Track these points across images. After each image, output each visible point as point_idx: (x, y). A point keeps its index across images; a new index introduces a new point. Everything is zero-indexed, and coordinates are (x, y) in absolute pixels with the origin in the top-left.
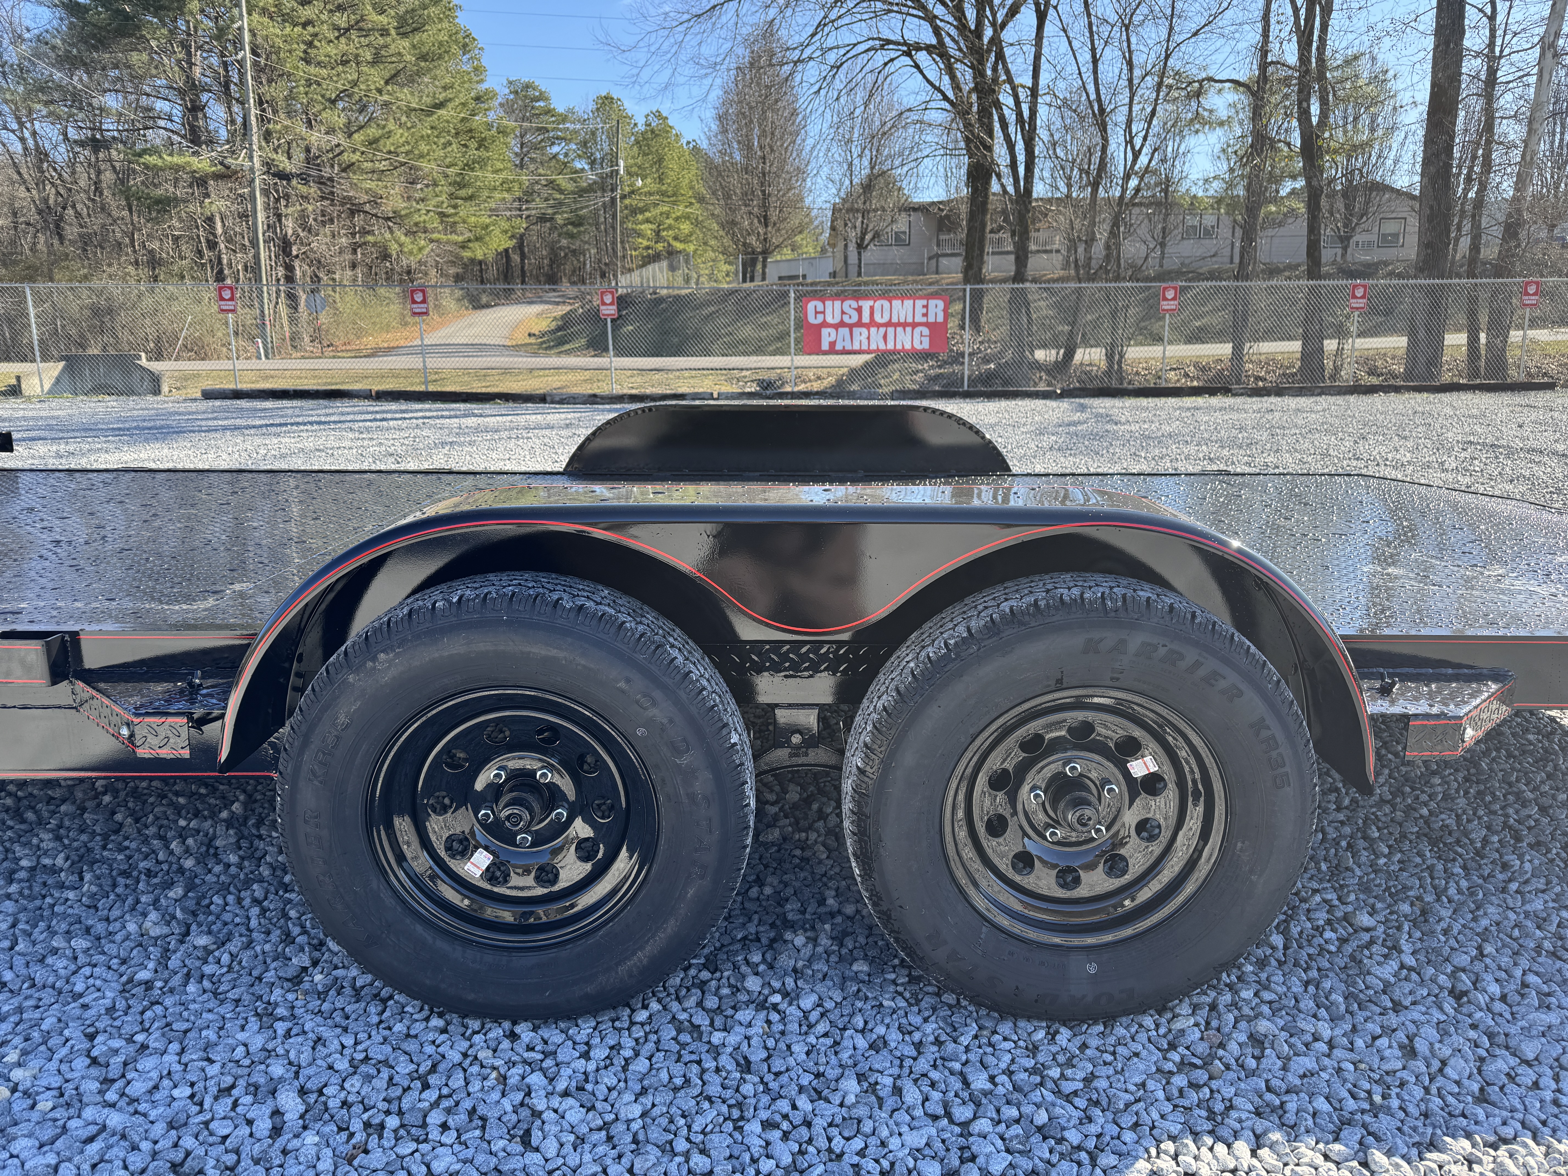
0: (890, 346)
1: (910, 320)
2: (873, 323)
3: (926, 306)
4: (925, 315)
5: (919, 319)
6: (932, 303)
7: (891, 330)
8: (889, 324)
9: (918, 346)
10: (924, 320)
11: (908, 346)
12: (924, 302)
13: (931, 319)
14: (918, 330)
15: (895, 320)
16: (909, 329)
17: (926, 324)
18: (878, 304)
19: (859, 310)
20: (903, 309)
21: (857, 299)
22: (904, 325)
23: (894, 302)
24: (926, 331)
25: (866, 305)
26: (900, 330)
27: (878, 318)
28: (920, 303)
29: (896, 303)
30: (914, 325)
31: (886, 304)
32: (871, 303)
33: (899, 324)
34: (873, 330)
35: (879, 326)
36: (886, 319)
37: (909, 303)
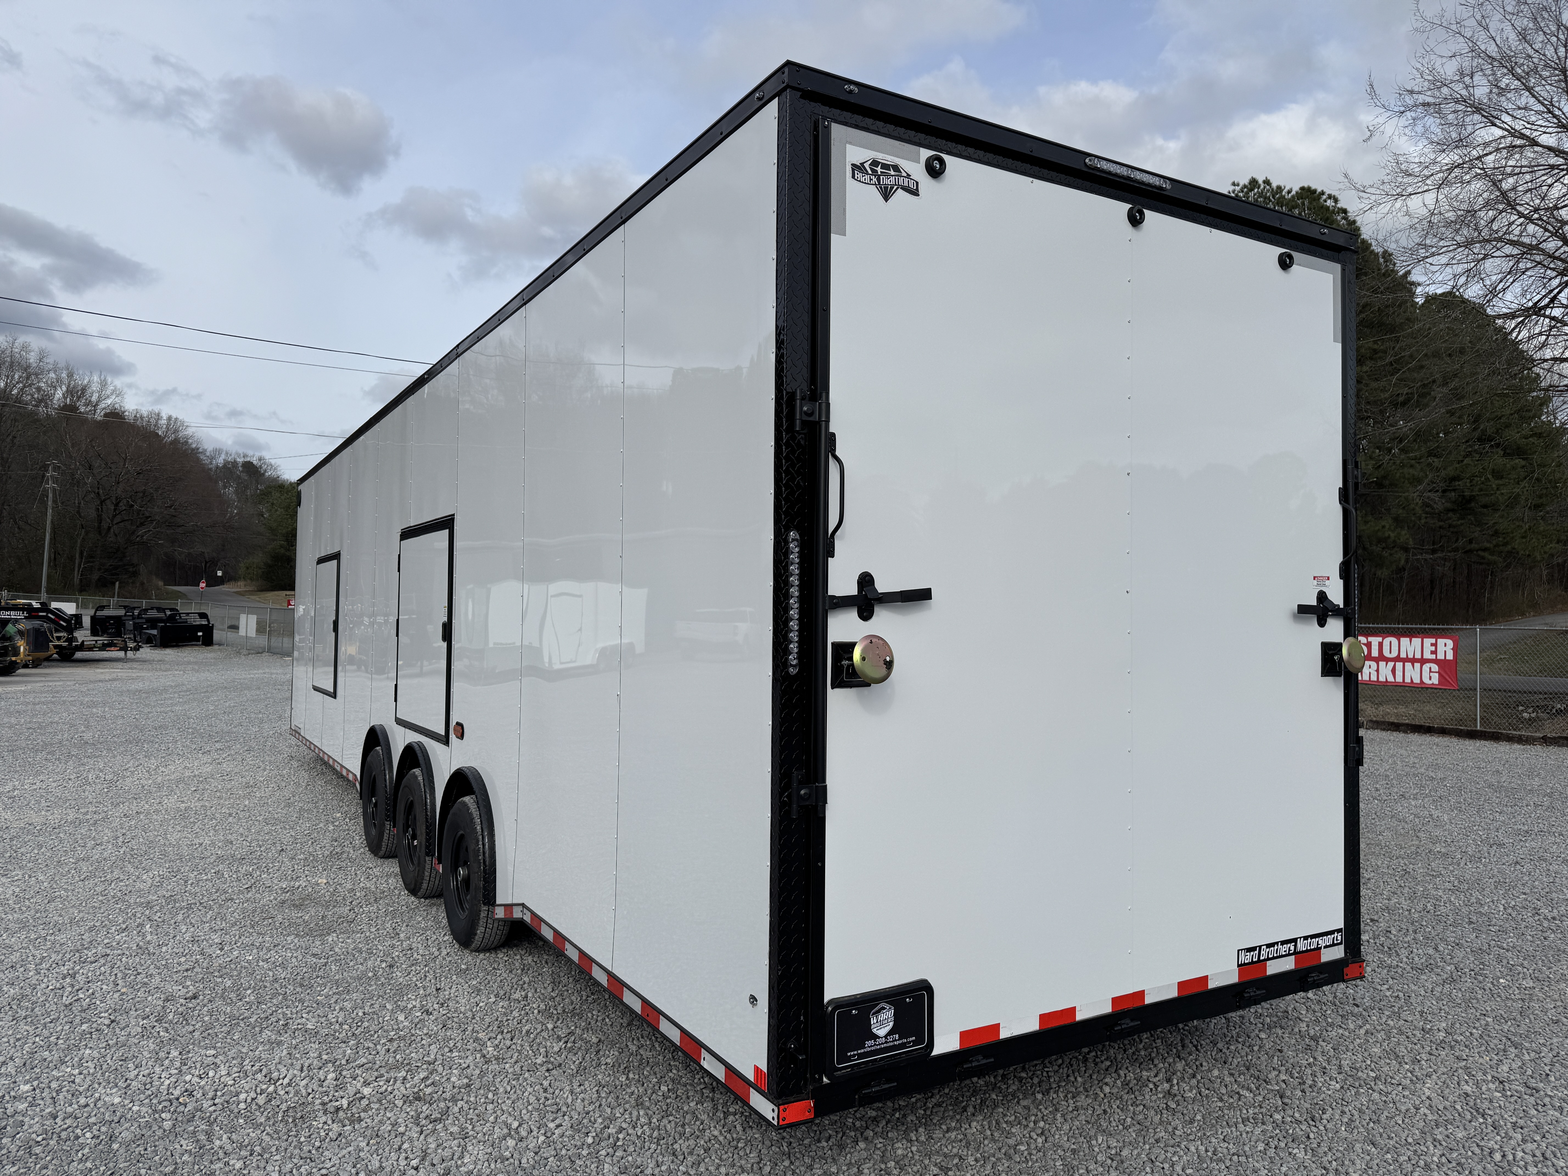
0: (1399, 679)
1: (1418, 656)
2: (1381, 658)
3: (1435, 645)
4: (1434, 652)
5: (1428, 655)
6: (1441, 642)
7: (1399, 665)
8: (1398, 659)
9: (1426, 680)
10: (1433, 657)
11: (1417, 680)
12: (1433, 641)
13: (1441, 656)
14: (1426, 667)
15: (1403, 655)
16: (1417, 665)
17: (1436, 661)
18: (1387, 641)
19: (1369, 645)
20: (1411, 646)
21: (1366, 635)
22: (1413, 661)
23: (1402, 639)
24: (1435, 667)
25: (1375, 641)
26: (1408, 665)
27: (1386, 653)
28: (1428, 641)
29: (1405, 641)
30: (1423, 661)
31: (1394, 640)
32: (1380, 639)
33: (1406, 660)
34: (1382, 664)
35: (1387, 660)
36: (1394, 654)
37: (1417, 641)
